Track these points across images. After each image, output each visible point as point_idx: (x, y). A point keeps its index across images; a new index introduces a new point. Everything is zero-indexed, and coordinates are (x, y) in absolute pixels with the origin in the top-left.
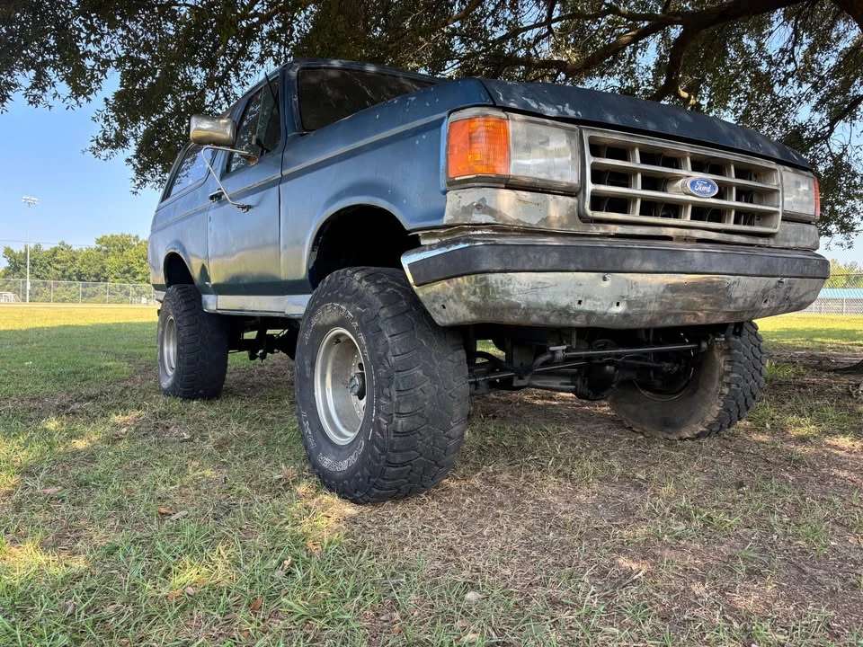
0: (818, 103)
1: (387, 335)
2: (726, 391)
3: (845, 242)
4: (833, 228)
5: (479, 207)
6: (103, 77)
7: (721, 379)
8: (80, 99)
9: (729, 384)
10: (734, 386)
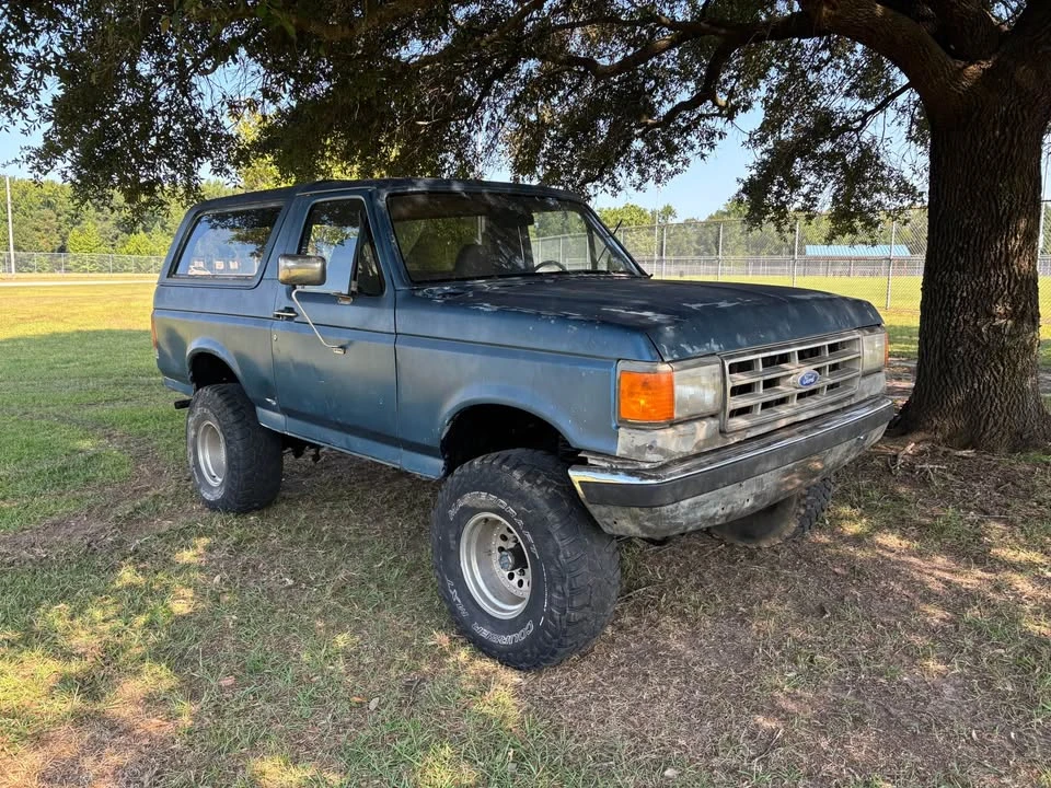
0: (851, 88)
1: (556, 538)
2: (802, 511)
3: (869, 240)
4: (858, 223)
5: (651, 447)
6: (42, 87)
7: (799, 500)
8: (14, 116)
9: (805, 506)
10: (809, 507)
